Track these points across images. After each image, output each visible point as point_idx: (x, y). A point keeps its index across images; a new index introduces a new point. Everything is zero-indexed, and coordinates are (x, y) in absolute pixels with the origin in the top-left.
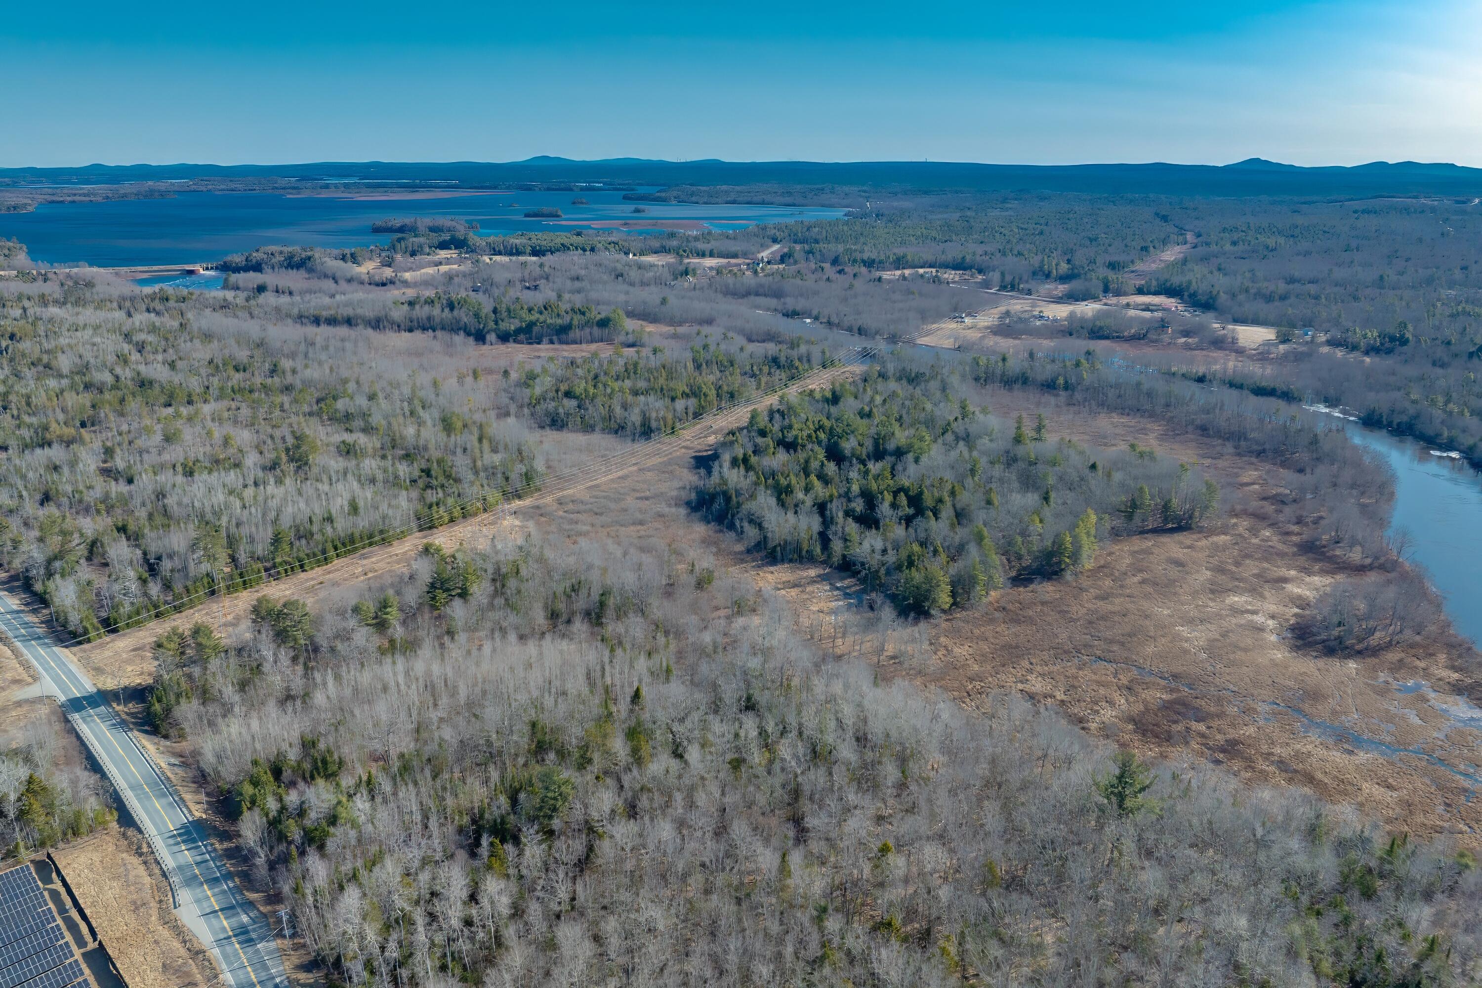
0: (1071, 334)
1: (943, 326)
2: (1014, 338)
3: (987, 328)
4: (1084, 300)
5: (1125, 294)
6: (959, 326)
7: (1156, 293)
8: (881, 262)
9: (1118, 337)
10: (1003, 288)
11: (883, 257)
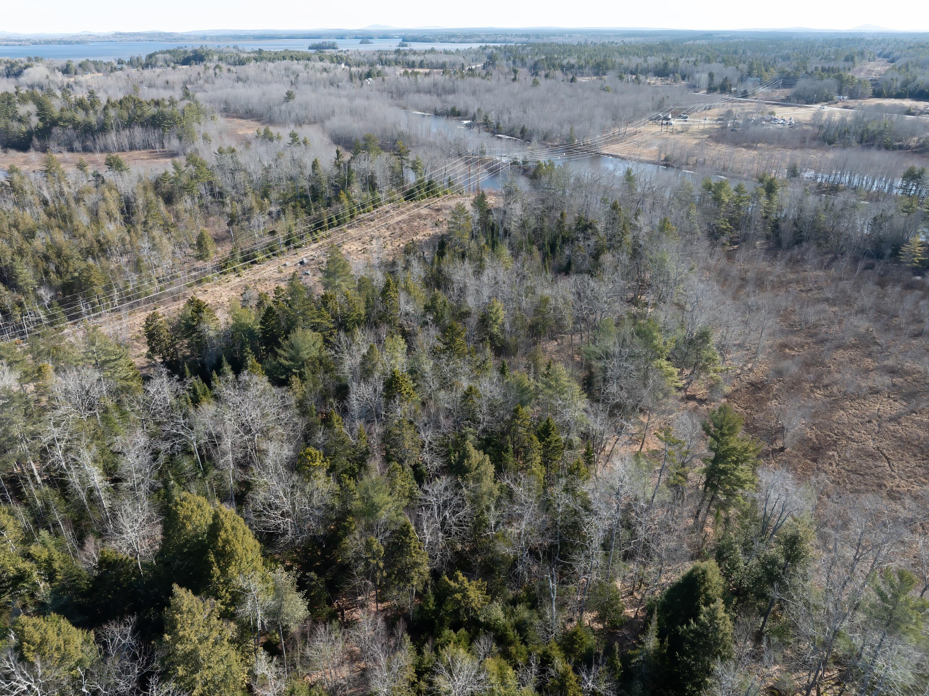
0: (830, 143)
1: (642, 128)
2: (748, 147)
3: (703, 132)
4: (816, 103)
5: (863, 96)
6: (664, 128)
7: (899, 96)
8: (580, 67)
9: (901, 147)
10: (711, 89)
11: (583, 62)
